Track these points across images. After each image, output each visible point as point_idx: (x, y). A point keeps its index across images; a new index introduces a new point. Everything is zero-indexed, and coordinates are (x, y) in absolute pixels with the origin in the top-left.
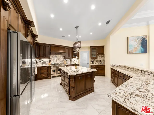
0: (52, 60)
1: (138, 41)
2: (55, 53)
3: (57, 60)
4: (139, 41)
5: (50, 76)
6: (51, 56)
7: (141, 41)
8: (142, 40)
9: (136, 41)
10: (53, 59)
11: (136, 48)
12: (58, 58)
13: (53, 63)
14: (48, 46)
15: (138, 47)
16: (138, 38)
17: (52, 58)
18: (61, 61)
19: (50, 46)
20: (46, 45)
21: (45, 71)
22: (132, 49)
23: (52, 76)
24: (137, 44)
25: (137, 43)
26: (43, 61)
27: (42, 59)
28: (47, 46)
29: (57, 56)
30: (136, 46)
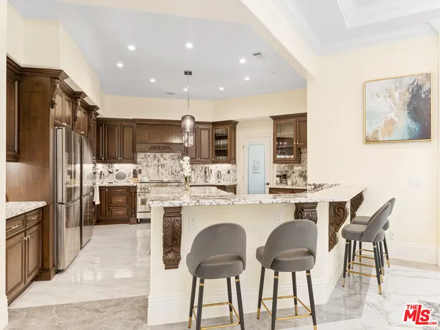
0: (145, 168)
1: (397, 95)
2: (150, 145)
3: (160, 167)
4: (401, 97)
5: (135, 216)
6: (140, 156)
7: (408, 97)
8: (412, 90)
9: (390, 96)
10: (147, 166)
11: (391, 122)
12: (162, 162)
13: (146, 179)
14: (131, 127)
15: (396, 119)
16: (397, 85)
17: (145, 163)
18: (172, 174)
19: (135, 126)
20: (125, 124)
21: (121, 200)
22: (375, 127)
23: (139, 216)
24: (393, 106)
25: (395, 104)
26: (117, 170)
27: (116, 166)
28: (128, 124)
29: (158, 155)
30: (392, 115)
